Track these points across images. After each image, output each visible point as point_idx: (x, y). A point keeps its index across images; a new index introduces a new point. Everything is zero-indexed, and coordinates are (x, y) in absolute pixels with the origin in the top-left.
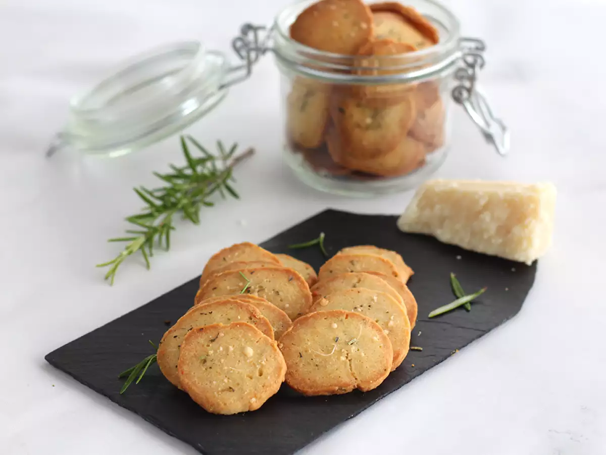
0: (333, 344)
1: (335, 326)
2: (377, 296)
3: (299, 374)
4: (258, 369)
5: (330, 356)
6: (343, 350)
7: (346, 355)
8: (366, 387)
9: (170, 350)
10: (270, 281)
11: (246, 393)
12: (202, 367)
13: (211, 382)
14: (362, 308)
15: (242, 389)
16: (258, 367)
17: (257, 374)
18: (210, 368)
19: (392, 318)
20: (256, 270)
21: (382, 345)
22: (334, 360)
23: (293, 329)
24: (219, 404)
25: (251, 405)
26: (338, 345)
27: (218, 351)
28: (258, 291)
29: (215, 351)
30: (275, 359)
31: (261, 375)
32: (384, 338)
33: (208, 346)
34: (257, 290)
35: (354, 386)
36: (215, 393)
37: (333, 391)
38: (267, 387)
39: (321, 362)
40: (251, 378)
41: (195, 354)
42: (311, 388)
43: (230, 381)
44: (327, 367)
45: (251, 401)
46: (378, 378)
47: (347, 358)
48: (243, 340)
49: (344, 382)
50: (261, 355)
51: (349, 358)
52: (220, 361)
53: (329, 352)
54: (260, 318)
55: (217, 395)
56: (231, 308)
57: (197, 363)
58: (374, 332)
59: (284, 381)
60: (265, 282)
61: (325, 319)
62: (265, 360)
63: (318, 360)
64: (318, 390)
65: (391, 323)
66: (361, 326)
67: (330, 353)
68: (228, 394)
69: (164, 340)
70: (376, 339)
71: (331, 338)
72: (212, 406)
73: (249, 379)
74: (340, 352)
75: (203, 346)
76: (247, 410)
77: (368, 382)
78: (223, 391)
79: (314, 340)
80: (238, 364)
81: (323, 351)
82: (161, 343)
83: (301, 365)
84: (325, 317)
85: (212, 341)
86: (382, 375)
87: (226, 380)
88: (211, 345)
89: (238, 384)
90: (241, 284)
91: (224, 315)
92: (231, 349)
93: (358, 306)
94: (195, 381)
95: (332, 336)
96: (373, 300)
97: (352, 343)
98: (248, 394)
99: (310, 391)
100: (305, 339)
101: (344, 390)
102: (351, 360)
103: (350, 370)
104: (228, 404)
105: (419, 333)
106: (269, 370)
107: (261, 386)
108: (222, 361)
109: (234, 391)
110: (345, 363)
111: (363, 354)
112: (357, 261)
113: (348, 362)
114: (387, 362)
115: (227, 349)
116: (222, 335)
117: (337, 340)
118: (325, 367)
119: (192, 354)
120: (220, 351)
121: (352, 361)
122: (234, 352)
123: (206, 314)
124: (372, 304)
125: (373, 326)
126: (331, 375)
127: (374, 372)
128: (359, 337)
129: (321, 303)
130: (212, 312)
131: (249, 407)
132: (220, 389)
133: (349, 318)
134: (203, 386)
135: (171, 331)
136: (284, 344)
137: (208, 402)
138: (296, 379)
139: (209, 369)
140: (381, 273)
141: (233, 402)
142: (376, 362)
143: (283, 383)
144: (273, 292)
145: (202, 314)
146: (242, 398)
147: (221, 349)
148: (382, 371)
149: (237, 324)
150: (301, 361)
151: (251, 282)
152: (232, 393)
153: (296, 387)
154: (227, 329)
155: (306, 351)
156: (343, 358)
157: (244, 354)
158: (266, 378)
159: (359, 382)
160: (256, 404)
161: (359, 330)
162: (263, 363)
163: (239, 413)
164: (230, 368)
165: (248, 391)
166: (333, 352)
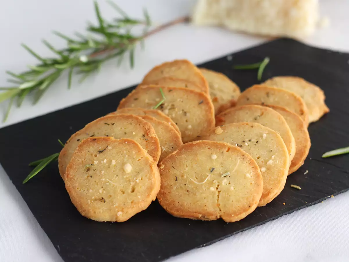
0: (207, 174)
1: (215, 157)
2: (268, 134)
3: (170, 196)
4: (132, 185)
5: (202, 185)
6: (214, 182)
7: (217, 187)
8: (227, 219)
9: (70, 151)
10: (182, 102)
11: (115, 206)
12: (85, 175)
13: (88, 190)
14: (249, 143)
15: (112, 202)
16: (132, 184)
17: (130, 190)
18: (91, 177)
19: (273, 157)
20: (175, 89)
21: (253, 182)
22: (204, 189)
23: (177, 153)
24: (89, 212)
25: (117, 217)
26: (213, 176)
27: (102, 162)
28: (170, 109)
29: (100, 163)
30: (149, 179)
31: (133, 191)
32: (258, 176)
33: (96, 156)
34: (169, 107)
35: (217, 217)
36: (89, 201)
37: (197, 218)
38: (135, 203)
39: (192, 189)
40: (124, 193)
41: (83, 161)
42: (178, 211)
43: (104, 192)
44: (197, 194)
45: (117, 214)
46: (240, 213)
47: (217, 189)
48: (127, 156)
49: (208, 210)
50: (138, 173)
51: (219, 190)
52: (101, 171)
53: (202, 180)
54: (152, 137)
55: (90, 203)
56: (131, 124)
57: (82, 170)
58: (250, 168)
59: (154, 200)
60: (178, 102)
61: (209, 148)
62: (140, 178)
63: (190, 186)
64: (184, 213)
65: (271, 162)
66: (239, 161)
67: (203, 182)
68: (99, 204)
69: (70, 141)
70: (248, 175)
71: (208, 168)
72: (84, 211)
73: (122, 193)
74: (211, 183)
75: (92, 155)
76: (114, 220)
77: (230, 215)
78: (96, 200)
79: (192, 167)
80: (116, 177)
81: (197, 179)
82: (66, 143)
83: (175, 188)
84: (209, 147)
85: (100, 152)
86: (245, 210)
87: (101, 191)
88: (98, 155)
89: (111, 196)
90: (158, 100)
91: (123, 128)
92: (114, 162)
93: (247, 140)
94: (76, 186)
95: (209, 166)
96: (262, 136)
97: (225, 176)
98: (116, 207)
99: (176, 214)
100: (184, 164)
101: (207, 218)
102: (220, 191)
103: (216, 201)
104: (97, 213)
105: (306, 172)
106: (141, 188)
107: (130, 202)
108: (103, 172)
109: (105, 202)
110: (215, 193)
111: (232, 188)
112: (273, 94)
113: (217, 193)
114: (253, 200)
115: (110, 162)
116: (110, 148)
117: (212, 170)
118: (195, 195)
119: (80, 160)
120: (104, 163)
121: (221, 193)
122: (115, 166)
123: (109, 125)
124: (260, 140)
125: (251, 163)
126: (198, 203)
127: (238, 206)
128: (234, 171)
129: (216, 131)
130: (114, 124)
131: (116, 218)
132: (93, 198)
133: (230, 152)
134: (80, 191)
135: (78, 134)
136: (166, 165)
137: (81, 207)
138: (167, 200)
139: (89, 178)
140: (288, 109)
141: (101, 212)
142: (242, 198)
143: (153, 202)
144: (181, 112)
145: (106, 124)
146: (110, 210)
147: (105, 161)
148: (246, 206)
149: (125, 141)
150: (175, 184)
151: (167, 99)
152: (103, 204)
153: (165, 207)
154: (116, 143)
155: (182, 176)
156: (213, 189)
157: (123, 170)
158: (136, 196)
159: (222, 213)
160: (123, 217)
161: (235, 165)
162: (137, 181)
163: (107, 222)
164: (108, 180)
165: (117, 205)
166: (206, 181)
